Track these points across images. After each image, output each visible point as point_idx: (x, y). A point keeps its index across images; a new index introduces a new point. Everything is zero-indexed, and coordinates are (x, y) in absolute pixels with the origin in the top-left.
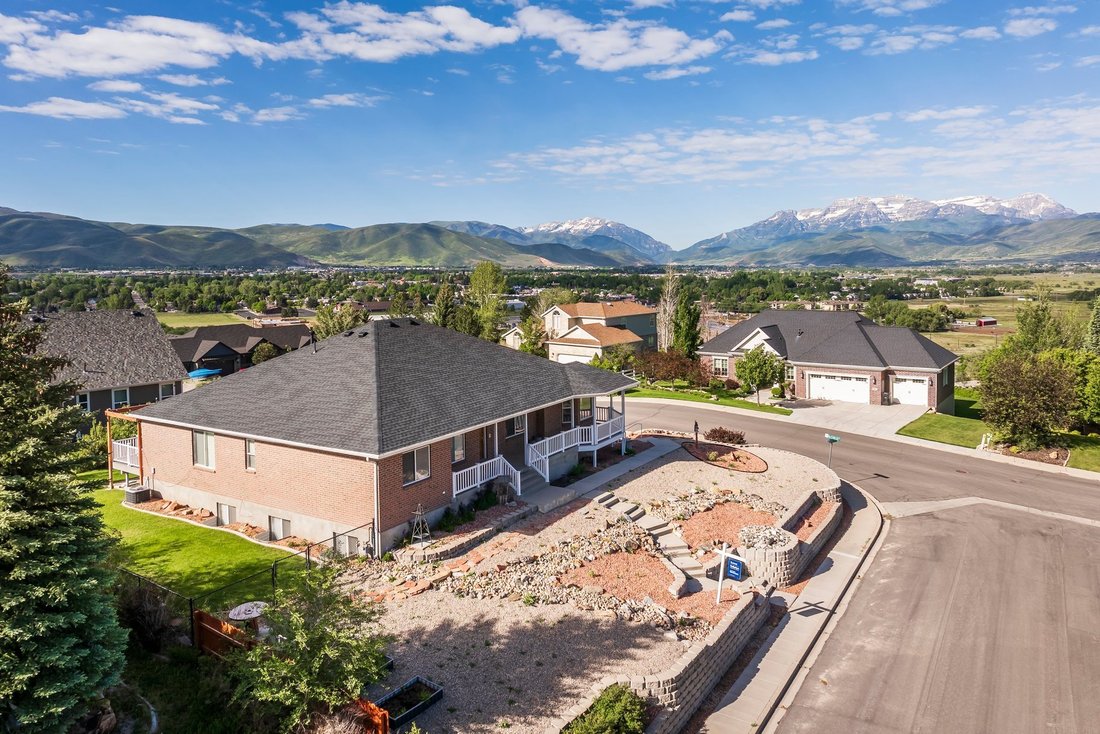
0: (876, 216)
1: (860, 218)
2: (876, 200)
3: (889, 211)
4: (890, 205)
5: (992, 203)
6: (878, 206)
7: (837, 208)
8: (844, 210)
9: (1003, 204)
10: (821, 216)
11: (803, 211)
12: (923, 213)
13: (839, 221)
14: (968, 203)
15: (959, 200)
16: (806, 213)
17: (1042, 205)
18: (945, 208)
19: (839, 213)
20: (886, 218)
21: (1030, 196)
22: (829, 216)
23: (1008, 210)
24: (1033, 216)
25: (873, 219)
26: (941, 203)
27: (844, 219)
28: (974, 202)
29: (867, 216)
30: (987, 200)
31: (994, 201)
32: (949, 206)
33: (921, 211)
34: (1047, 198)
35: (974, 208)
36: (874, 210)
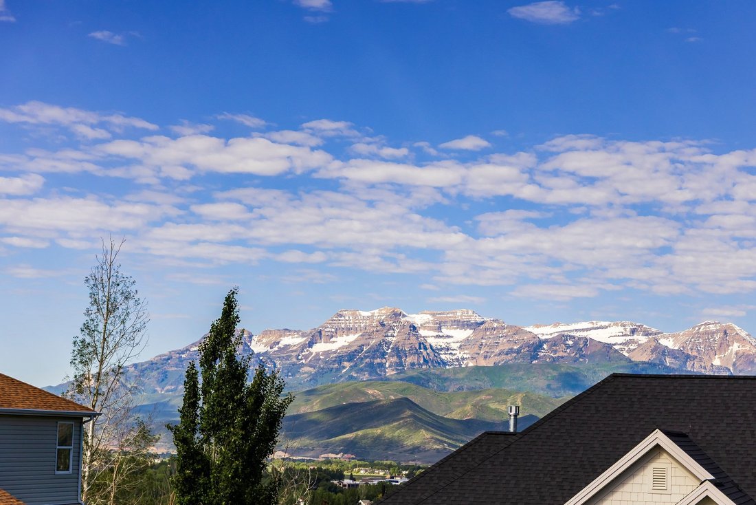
0: (417, 353)
1: (383, 355)
2: (418, 319)
3: (441, 343)
4: (445, 331)
5: (642, 339)
6: (422, 332)
7: (338, 331)
8: (352, 338)
9: (663, 342)
10: (303, 347)
11: (266, 333)
12: (510, 351)
13: (340, 359)
14: (594, 335)
15: (579, 328)
16: (273, 339)
17: (735, 347)
18: (554, 343)
19: (342, 342)
20: (434, 358)
21: (712, 327)
22: (320, 347)
23: (672, 353)
24: (719, 368)
25: (409, 360)
26: (546, 332)
27: (351, 357)
28: (608, 334)
29: (398, 352)
30: (633, 332)
31: (647, 334)
32: (563, 338)
33: (507, 347)
34: (743, 334)
35: (610, 346)
36: (413, 339)
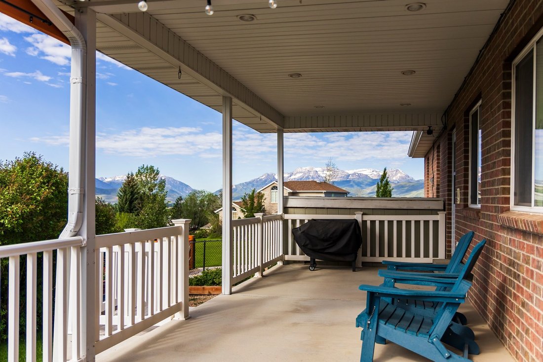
0: (318, 178)
1: (309, 178)
2: (317, 169)
3: (324, 175)
4: (324, 172)
5: (375, 173)
6: (319, 173)
7: (297, 173)
8: (301, 174)
10: (288, 177)
12: (342, 177)
14: (364, 173)
15: (359, 171)
17: (399, 175)
18: (353, 175)
19: (298, 175)
20: (322, 179)
21: (393, 170)
22: (293, 177)
24: (395, 180)
26: (351, 172)
28: (367, 172)
29: (313, 178)
30: (373, 171)
31: (376, 172)
32: (355, 174)
33: (341, 176)
34: (401, 171)
35: (367, 175)
36: (317, 175)
